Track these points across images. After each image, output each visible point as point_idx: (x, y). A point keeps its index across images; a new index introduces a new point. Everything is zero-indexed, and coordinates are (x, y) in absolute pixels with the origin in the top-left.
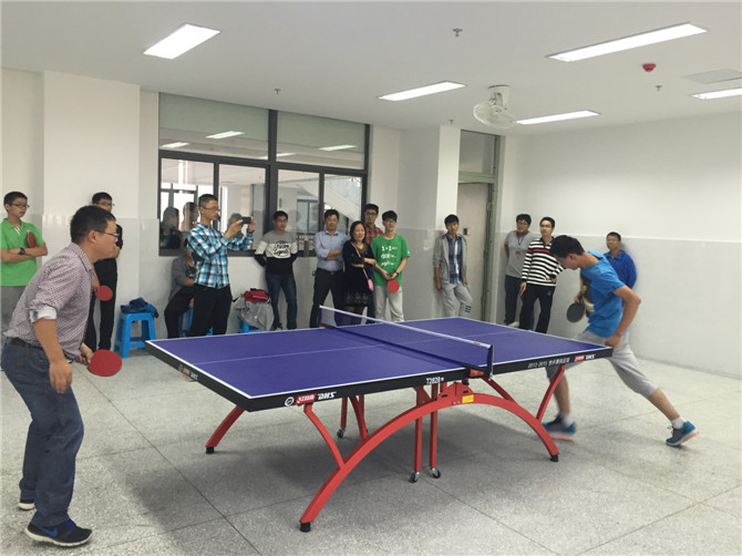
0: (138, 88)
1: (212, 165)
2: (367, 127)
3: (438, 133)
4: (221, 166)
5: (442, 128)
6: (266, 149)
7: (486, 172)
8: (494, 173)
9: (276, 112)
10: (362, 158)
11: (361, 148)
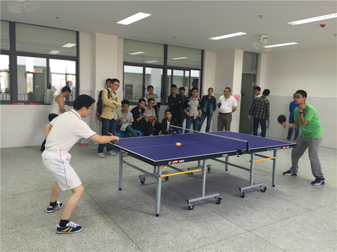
0: (117, 37)
1: (142, 68)
2: (203, 51)
3: (234, 53)
4: (146, 68)
5: (236, 51)
6: (163, 61)
7: (252, 69)
8: (256, 70)
9: (167, 45)
10: (200, 64)
11: (200, 60)
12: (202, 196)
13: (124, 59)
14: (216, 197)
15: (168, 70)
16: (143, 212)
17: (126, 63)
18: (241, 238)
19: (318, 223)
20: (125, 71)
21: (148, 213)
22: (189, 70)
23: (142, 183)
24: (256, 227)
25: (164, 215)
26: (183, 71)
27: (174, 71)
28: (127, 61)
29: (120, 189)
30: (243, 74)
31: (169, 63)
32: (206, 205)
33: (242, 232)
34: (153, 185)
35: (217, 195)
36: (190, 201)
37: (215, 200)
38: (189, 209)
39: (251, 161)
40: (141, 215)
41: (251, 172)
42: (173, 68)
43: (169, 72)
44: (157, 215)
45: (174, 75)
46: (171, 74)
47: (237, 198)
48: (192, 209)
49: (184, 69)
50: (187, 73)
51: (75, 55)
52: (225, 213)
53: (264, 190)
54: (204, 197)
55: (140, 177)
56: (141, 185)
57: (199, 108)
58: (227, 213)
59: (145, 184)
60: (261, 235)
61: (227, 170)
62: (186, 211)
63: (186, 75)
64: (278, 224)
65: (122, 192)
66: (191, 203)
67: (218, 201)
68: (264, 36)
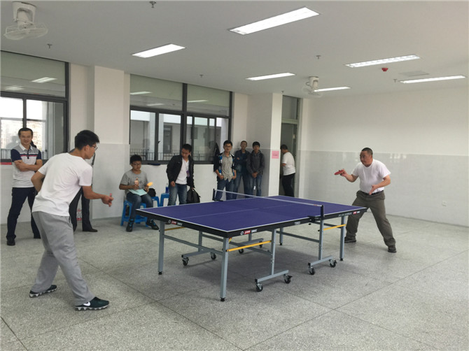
1: (154, 114)
2: (231, 93)
3: (272, 97)
4: (160, 114)
5: (274, 94)
6: (181, 106)
7: (291, 117)
8: (297, 118)
9: (187, 84)
10: (228, 109)
11: (227, 105)
12: (271, 274)
13: (131, 101)
14: (285, 275)
15: (188, 117)
16: (202, 297)
17: (133, 108)
18: (328, 317)
19: (403, 296)
20: (132, 118)
21: (209, 298)
22: (215, 117)
23: (185, 264)
24: (339, 305)
25: (231, 299)
26: (206, 119)
27: (196, 118)
28: (135, 104)
29: (160, 273)
30: (282, 124)
31: (189, 109)
32: (274, 285)
33: (326, 311)
34: (199, 266)
35: (286, 272)
36: (259, 281)
37: (283, 279)
38: (258, 290)
39: (320, 231)
40: (202, 300)
41: (320, 244)
42: (194, 115)
43: (189, 120)
44: (223, 300)
45: (196, 123)
46: (191, 123)
47: (306, 275)
48: (261, 291)
49: (208, 116)
50: (212, 121)
51: (63, 95)
52: (300, 292)
53: (333, 265)
54: (273, 276)
55: (182, 256)
56: (184, 268)
57: (233, 168)
58: (301, 292)
59: (189, 266)
60: (349, 313)
61: (281, 244)
62: (255, 293)
63: (210, 125)
64: (362, 300)
65: (164, 276)
66: (260, 283)
67: (288, 280)
68: (315, 79)
